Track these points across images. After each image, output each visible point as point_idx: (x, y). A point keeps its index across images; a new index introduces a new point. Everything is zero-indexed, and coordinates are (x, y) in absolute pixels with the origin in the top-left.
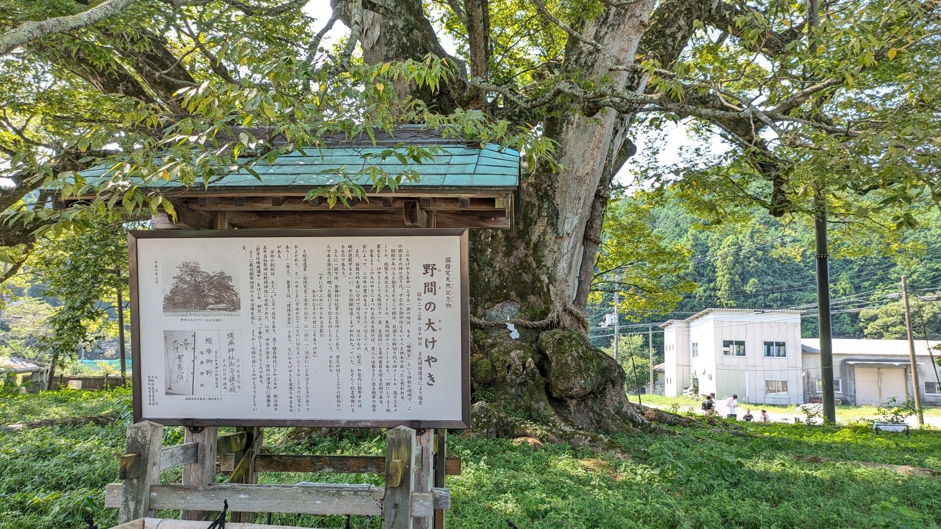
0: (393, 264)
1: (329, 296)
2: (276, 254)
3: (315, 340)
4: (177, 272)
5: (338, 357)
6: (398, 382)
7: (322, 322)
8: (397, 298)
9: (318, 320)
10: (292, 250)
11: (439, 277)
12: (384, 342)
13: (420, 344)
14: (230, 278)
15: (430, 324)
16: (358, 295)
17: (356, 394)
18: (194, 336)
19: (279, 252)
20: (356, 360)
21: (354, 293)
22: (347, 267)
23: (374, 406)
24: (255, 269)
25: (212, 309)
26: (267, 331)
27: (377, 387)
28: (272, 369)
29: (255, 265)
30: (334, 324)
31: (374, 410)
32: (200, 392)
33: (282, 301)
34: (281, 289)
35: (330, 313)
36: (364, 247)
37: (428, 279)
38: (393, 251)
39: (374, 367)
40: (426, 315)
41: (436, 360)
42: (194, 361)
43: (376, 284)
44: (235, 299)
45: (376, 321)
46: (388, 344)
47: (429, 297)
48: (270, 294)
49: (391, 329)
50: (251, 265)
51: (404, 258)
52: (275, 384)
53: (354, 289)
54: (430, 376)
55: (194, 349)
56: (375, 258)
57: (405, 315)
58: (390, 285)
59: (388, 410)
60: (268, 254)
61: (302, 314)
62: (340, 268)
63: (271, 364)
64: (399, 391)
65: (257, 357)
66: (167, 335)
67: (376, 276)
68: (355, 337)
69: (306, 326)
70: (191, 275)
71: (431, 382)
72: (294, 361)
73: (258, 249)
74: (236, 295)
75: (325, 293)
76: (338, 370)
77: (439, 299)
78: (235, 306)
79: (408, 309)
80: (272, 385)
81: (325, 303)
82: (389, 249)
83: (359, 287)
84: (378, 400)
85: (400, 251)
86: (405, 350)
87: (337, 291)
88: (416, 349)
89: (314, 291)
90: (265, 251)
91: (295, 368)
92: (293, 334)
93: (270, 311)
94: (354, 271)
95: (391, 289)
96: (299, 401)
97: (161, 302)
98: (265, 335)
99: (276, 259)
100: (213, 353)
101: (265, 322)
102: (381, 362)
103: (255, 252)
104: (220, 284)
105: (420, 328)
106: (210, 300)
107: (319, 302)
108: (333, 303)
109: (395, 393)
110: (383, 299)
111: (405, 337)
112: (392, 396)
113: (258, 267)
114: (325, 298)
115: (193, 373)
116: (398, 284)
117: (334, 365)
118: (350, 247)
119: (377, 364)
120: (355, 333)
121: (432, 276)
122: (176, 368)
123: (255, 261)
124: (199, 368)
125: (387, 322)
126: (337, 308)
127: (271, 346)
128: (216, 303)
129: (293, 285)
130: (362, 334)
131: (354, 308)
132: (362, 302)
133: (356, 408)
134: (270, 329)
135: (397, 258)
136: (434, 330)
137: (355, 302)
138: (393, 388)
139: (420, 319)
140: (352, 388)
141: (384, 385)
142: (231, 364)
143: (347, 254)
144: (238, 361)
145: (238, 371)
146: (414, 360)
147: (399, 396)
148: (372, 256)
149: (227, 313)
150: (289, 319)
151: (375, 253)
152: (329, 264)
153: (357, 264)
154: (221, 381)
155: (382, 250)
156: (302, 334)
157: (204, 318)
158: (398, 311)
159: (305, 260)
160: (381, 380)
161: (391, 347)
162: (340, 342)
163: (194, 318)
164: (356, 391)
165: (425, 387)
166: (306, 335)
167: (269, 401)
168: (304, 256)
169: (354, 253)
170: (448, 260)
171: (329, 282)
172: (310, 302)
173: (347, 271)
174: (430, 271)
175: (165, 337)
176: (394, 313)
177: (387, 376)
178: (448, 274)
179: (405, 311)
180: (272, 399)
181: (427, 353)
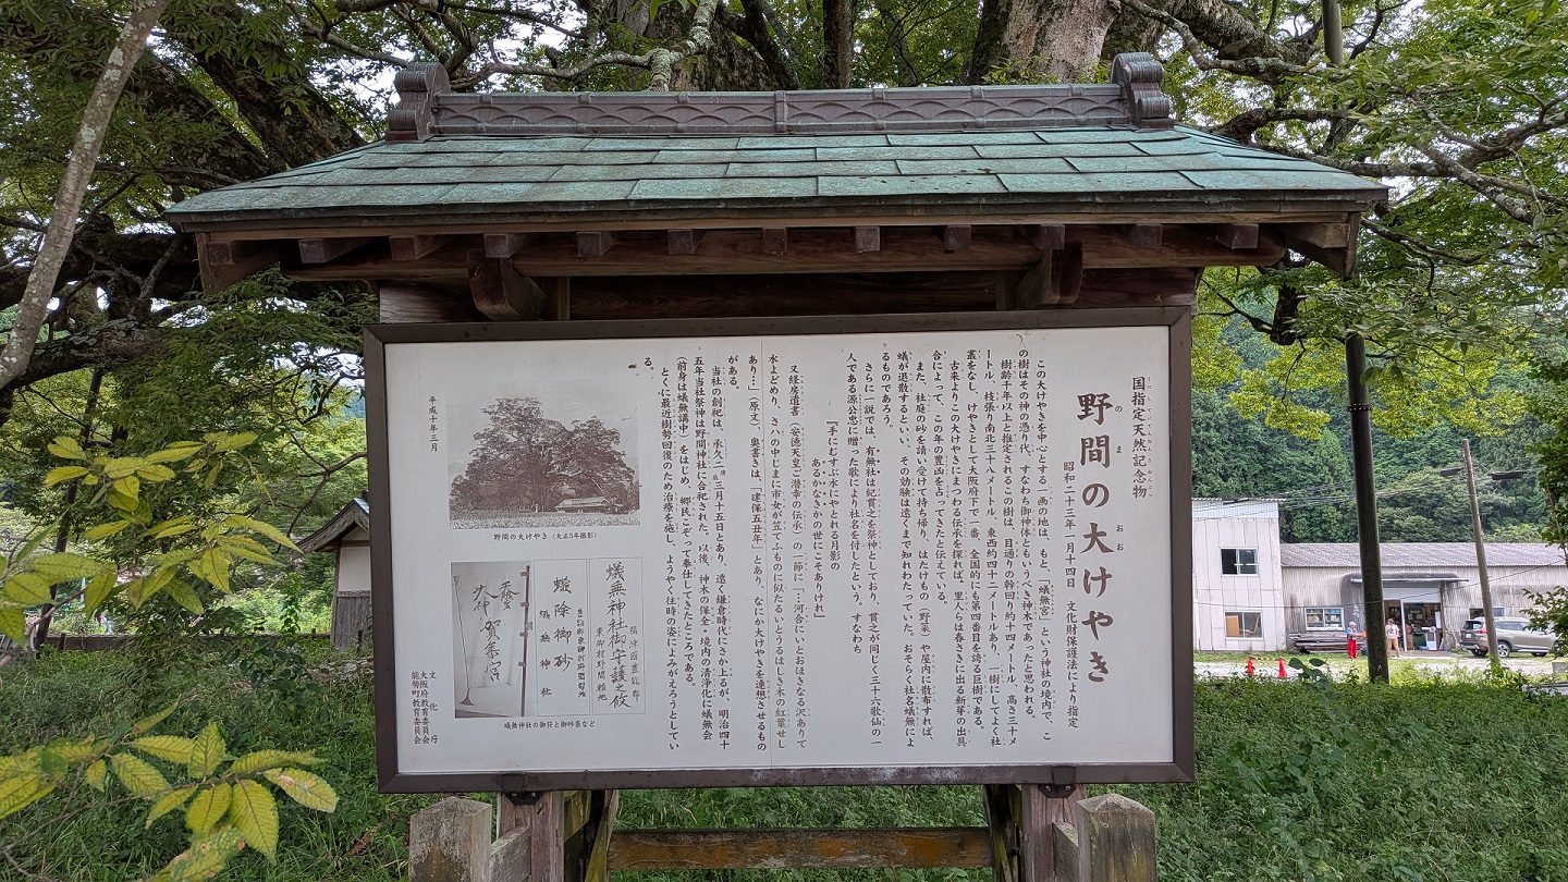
0: (1007, 395)
1: (853, 472)
2: (725, 377)
3: (818, 577)
4: (485, 423)
5: (874, 616)
6: (1019, 674)
7: (835, 536)
8: (1016, 475)
9: (827, 532)
10: (764, 366)
11: (1117, 424)
12: (985, 579)
13: (1071, 583)
14: (614, 435)
15: (1095, 535)
16: (922, 471)
17: (919, 704)
18: (526, 574)
19: (732, 370)
20: (916, 624)
21: (912, 465)
22: (896, 404)
23: (961, 732)
24: (675, 413)
25: (568, 510)
26: (704, 558)
27: (968, 686)
28: (715, 648)
29: (675, 404)
30: (863, 538)
31: (961, 741)
32: (539, 707)
33: (739, 488)
34: (738, 457)
35: (854, 514)
36: (937, 356)
37: (1091, 428)
38: (1005, 364)
39: (959, 638)
40: (1086, 515)
41: (1110, 621)
42: (525, 635)
43: (964, 443)
44: (627, 485)
45: (966, 530)
46: (993, 585)
47: (1093, 472)
48: (710, 472)
49: (1001, 548)
50: (665, 403)
51: (1033, 381)
52: (723, 683)
53: (913, 456)
54: (1096, 658)
55: (526, 605)
56: (963, 382)
57: (1035, 516)
58: (999, 445)
59: (995, 742)
60: (707, 376)
61: (787, 518)
62: (879, 406)
63: (714, 636)
64: (1020, 696)
65: (680, 623)
66: (462, 575)
67: (964, 424)
68: (915, 570)
69: (797, 546)
70: (520, 429)
71: (1097, 673)
72: (768, 629)
73: (683, 366)
74: (629, 474)
75: (843, 467)
76: (876, 649)
77: (1118, 475)
78: (625, 501)
79: (1043, 500)
80: (715, 688)
81: (844, 490)
82: (996, 362)
83: (923, 451)
84: (970, 716)
85: (1023, 364)
86: (1036, 597)
87: (870, 461)
88: (1061, 596)
89: (816, 462)
90: (699, 371)
91: (770, 645)
92: (767, 564)
93: (711, 511)
94: (912, 414)
95: (1000, 456)
96: (781, 723)
97: (445, 496)
98: (698, 569)
99: (726, 388)
100: (572, 615)
101: (696, 537)
102: (976, 627)
103: (674, 373)
104: (589, 449)
105: (1070, 547)
106: (566, 488)
107: (827, 488)
108: (862, 489)
109: (1012, 699)
110: (983, 478)
111: (1035, 569)
112: (1004, 707)
113: (684, 407)
114: (843, 477)
115: (524, 664)
116: (1018, 441)
117: (866, 635)
118: (903, 356)
119: (968, 633)
120: (915, 561)
121: (1100, 421)
122: (482, 652)
123: (674, 393)
124: (538, 651)
125: (991, 532)
126: (871, 502)
127: (713, 594)
128: (580, 494)
129: (766, 448)
130: (932, 561)
131: (913, 501)
132: (931, 486)
133: (918, 738)
134: (712, 553)
135: (1015, 381)
136: (1105, 549)
137: (914, 487)
138: (1005, 689)
139: (1070, 524)
140: (909, 690)
141: (985, 683)
142: (616, 639)
143: (895, 372)
144: (634, 630)
145: (634, 656)
146: (1057, 623)
147: (1021, 707)
148: (955, 377)
149: (606, 517)
150: (757, 529)
151: (963, 371)
152: (853, 399)
153: (920, 398)
154: (592, 680)
155: (980, 362)
156: (788, 563)
157: (550, 531)
158: (1017, 506)
159: (795, 390)
160: (977, 670)
161: (1001, 590)
162: (878, 581)
163: (525, 531)
164: (918, 697)
165: (1083, 683)
166: (798, 567)
167: (707, 724)
168: (794, 380)
169: (912, 370)
170: (1139, 383)
171: (854, 441)
172: (807, 489)
173: (896, 415)
174: (1096, 410)
175: (456, 579)
176: (1007, 512)
177: (992, 661)
178: (1138, 416)
179: (1034, 506)
180: (716, 720)
181: (1087, 604)
